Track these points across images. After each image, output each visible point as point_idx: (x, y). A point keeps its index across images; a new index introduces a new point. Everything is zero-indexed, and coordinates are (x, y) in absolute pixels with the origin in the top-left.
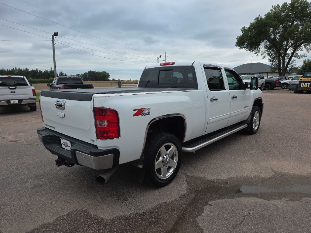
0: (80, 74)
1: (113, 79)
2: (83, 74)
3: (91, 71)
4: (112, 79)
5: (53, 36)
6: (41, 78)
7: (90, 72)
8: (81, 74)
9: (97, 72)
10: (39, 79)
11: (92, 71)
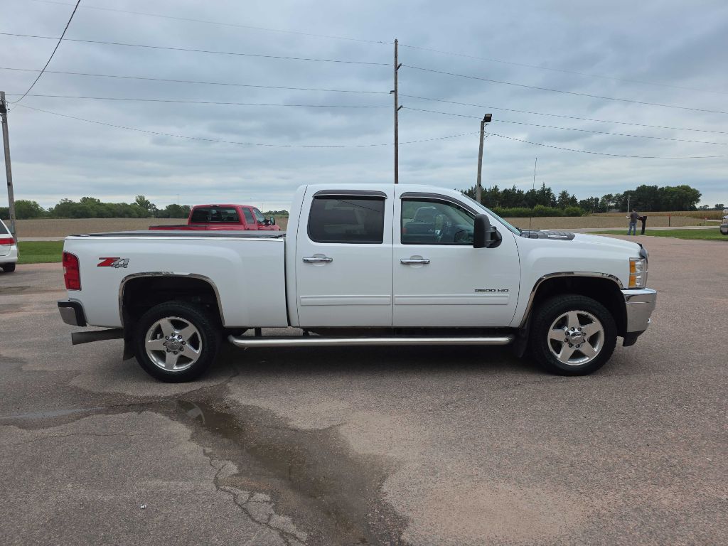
0: (614, 195)
1: (717, 205)
2: (622, 193)
3: (644, 187)
4: (714, 207)
5: (483, 123)
6: (518, 206)
7: (642, 189)
8: (617, 195)
9: (662, 189)
10: (514, 209)
11: (647, 185)
